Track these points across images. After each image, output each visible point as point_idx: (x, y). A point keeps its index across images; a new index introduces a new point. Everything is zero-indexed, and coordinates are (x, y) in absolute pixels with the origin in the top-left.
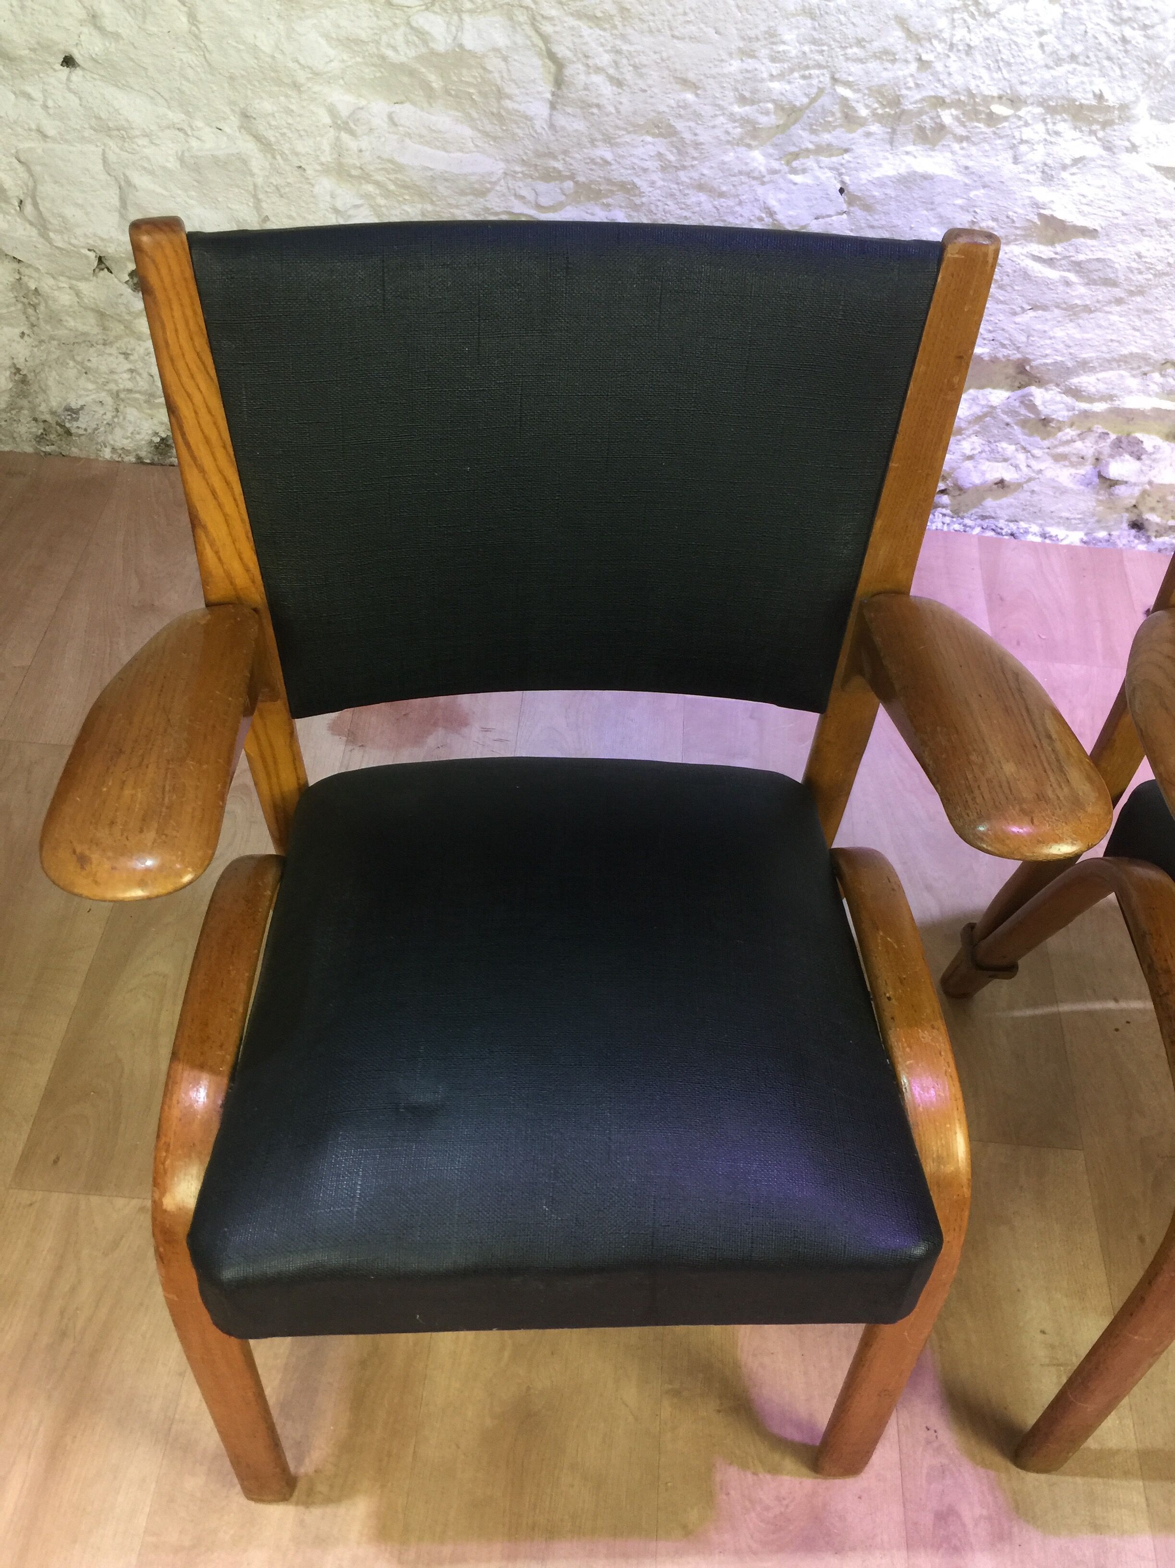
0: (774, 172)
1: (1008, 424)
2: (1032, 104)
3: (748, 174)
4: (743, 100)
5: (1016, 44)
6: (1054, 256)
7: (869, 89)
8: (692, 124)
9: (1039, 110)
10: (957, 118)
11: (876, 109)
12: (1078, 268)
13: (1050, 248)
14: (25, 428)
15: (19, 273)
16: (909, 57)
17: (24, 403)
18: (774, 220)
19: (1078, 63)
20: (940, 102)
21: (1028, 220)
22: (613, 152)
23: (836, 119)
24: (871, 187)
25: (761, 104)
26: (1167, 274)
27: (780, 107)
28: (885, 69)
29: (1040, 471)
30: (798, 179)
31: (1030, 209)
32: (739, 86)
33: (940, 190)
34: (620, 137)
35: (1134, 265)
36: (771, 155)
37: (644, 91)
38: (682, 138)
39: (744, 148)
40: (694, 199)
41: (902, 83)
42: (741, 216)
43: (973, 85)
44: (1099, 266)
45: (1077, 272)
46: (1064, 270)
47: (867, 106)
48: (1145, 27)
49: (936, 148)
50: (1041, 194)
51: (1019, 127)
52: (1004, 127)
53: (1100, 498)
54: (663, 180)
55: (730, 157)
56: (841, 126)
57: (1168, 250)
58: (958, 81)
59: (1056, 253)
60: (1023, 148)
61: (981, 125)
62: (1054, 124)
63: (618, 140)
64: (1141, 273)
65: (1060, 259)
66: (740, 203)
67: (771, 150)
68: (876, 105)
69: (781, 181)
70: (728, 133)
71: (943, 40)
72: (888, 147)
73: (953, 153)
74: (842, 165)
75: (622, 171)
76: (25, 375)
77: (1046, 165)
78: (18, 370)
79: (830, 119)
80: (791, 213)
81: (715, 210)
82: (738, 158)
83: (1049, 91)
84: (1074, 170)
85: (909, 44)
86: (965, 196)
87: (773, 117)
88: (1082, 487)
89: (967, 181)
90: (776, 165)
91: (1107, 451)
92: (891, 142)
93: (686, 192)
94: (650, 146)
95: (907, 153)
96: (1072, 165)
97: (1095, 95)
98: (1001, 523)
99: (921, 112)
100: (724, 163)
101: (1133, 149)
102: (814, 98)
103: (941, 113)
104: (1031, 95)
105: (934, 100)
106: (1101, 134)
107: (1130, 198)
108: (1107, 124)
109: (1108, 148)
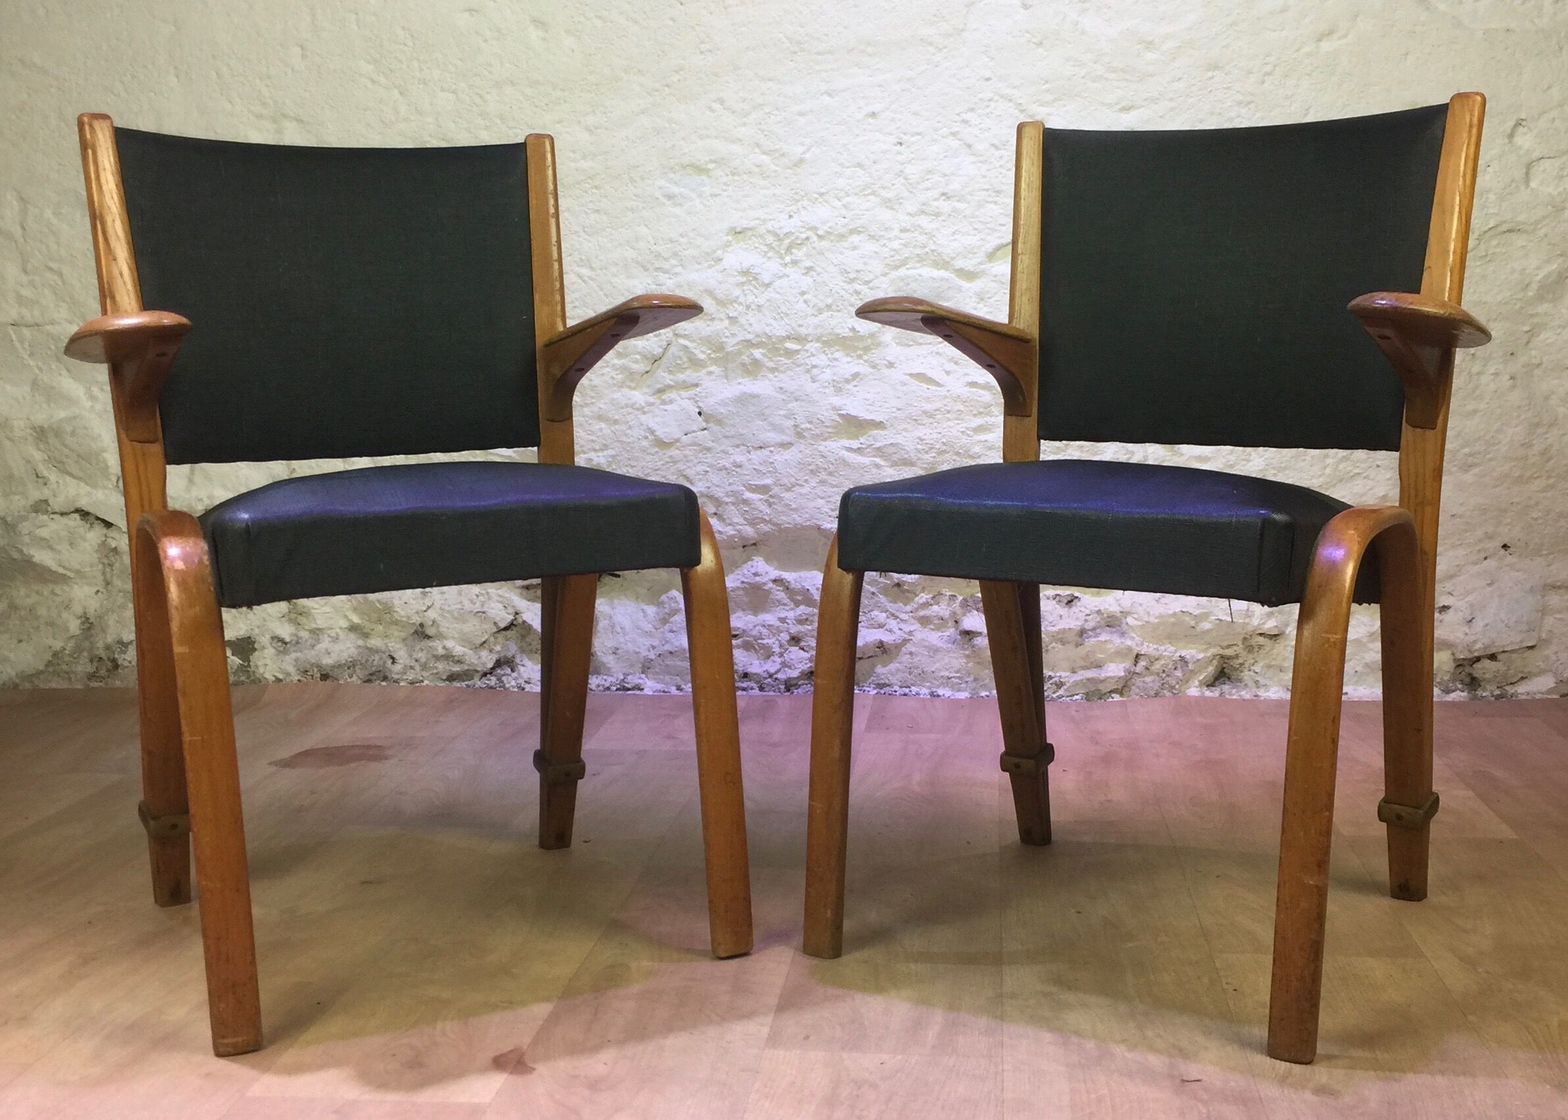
0: (650, 404)
1: (873, 593)
2: (812, 340)
3: (632, 406)
5: (788, 301)
6: (860, 446)
7: (700, 339)
9: (818, 345)
10: (764, 355)
11: (710, 354)
12: (881, 454)
13: (857, 441)
14: (84, 667)
15: (106, 536)
16: (722, 316)
17: (87, 644)
18: (655, 436)
19: (832, 311)
20: (749, 344)
21: (833, 420)
23: (684, 363)
24: (719, 407)
26: (945, 452)
27: (645, 357)
28: (708, 326)
29: (910, 633)
30: (668, 407)
31: (832, 412)
33: (766, 405)
35: (920, 447)
36: (646, 393)
39: (627, 389)
40: (597, 427)
41: (721, 335)
42: (632, 436)
43: (767, 330)
44: (893, 449)
45: (881, 457)
46: (871, 457)
47: (705, 353)
48: (867, 283)
49: (758, 377)
50: (836, 401)
51: (808, 357)
52: (798, 358)
53: (967, 652)
55: (617, 395)
56: (689, 367)
57: (940, 433)
58: (757, 328)
59: (861, 444)
60: (815, 371)
61: (783, 359)
62: (832, 354)
64: (927, 452)
65: (866, 448)
66: (630, 428)
67: (646, 390)
68: (709, 352)
69: (656, 410)
70: (612, 378)
71: (740, 304)
72: (725, 381)
73: (770, 380)
74: (696, 395)
76: (92, 623)
77: (834, 381)
78: (88, 619)
79: (679, 362)
80: (665, 429)
82: (623, 396)
83: (819, 331)
84: (855, 383)
85: (719, 308)
86: (785, 408)
88: (950, 645)
89: (784, 397)
90: (651, 399)
91: (959, 611)
92: (727, 377)
95: (739, 383)
96: (854, 379)
97: (850, 329)
98: (896, 688)
99: (740, 353)
100: (613, 399)
101: (891, 365)
102: (665, 349)
103: (753, 351)
104: (809, 335)
105: (745, 343)
106: (865, 357)
107: (898, 398)
108: (867, 349)
109: (874, 367)
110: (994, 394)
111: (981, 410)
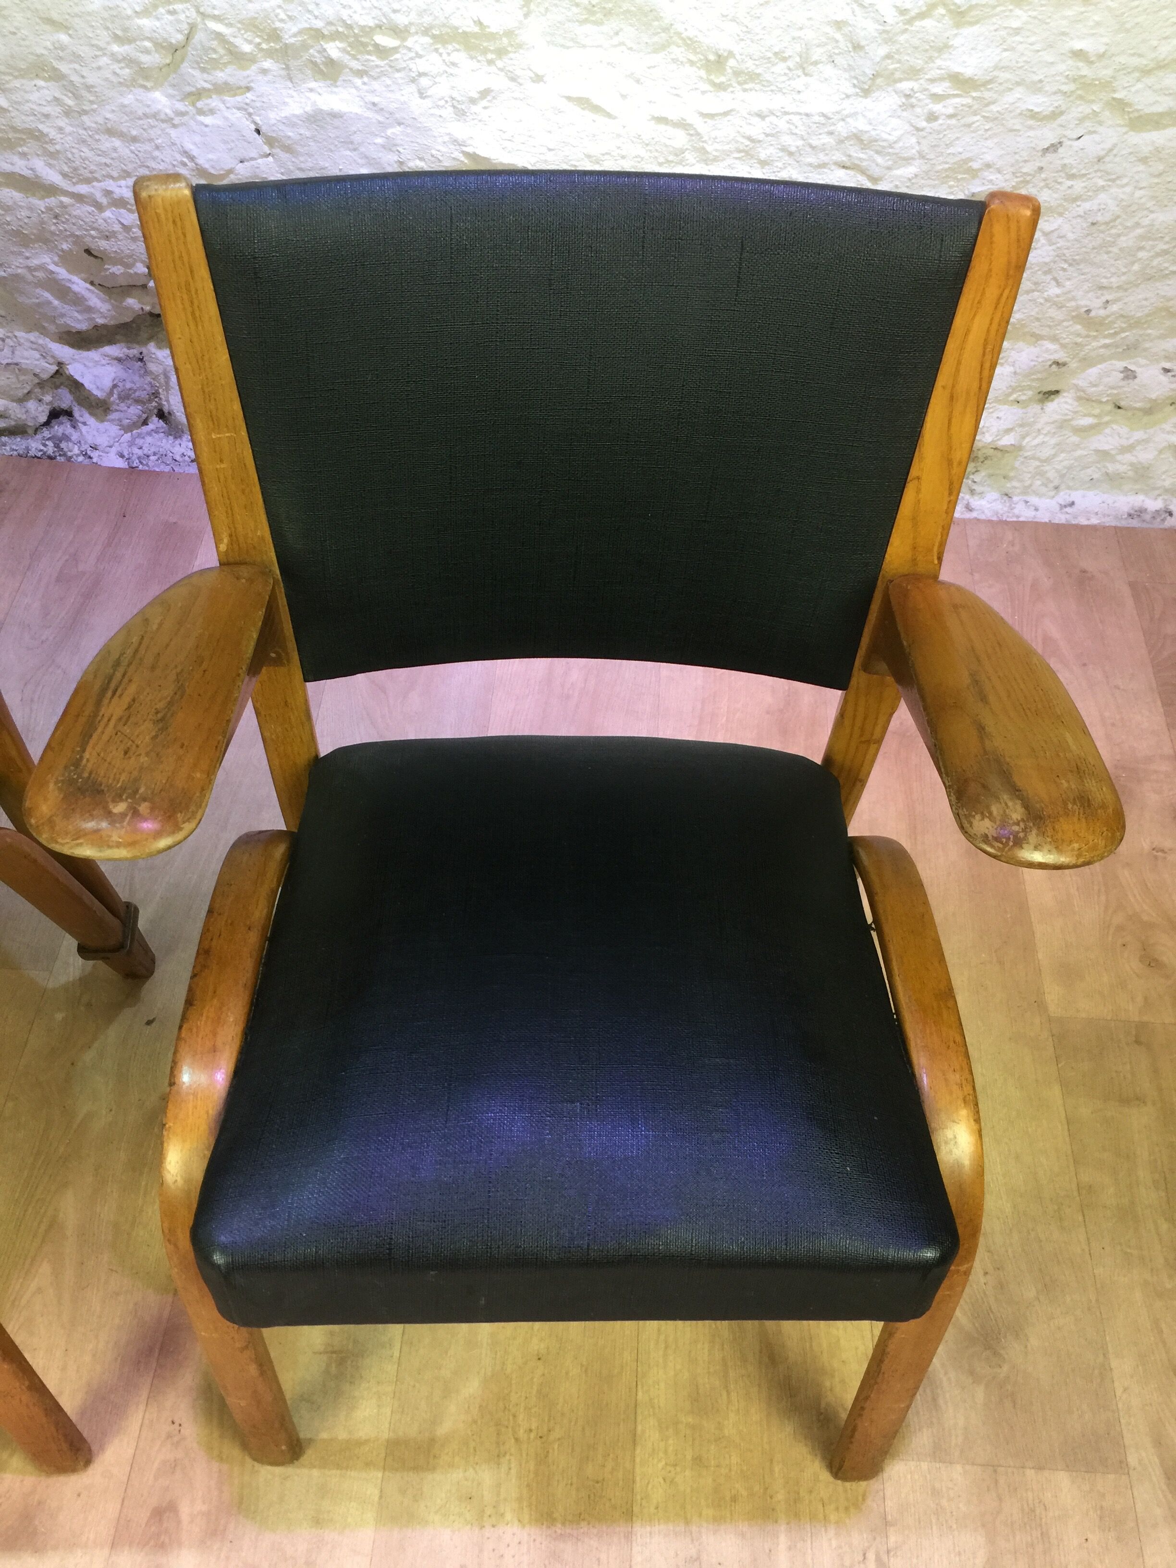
0: (182, 114)
2: (417, 33)
3: (155, 116)
4: (117, 39)
7: (241, 22)
8: (77, 67)
9: (427, 40)
10: (344, 51)
11: (259, 44)
18: (196, 164)
20: (318, 35)
21: (454, 159)
22: (7, 99)
23: (221, 57)
24: (282, 127)
25: (138, 43)
30: (208, 120)
31: (452, 147)
32: (109, 24)
33: (354, 129)
34: (8, 82)
36: (173, 96)
37: (14, 34)
38: (71, 81)
39: (141, 90)
40: (108, 145)
41: (272, 15)
42: (163, 161)
43: (345, 14)
47: (250, 42)
49: (338, 83)
50: (459, 130)
51: (411, 59)
52: (397, 60)
54: (71, 125)
55: (129, 99)
56: (229, 63)
58: (329, 11)
60: (424, 82)
61: (373, 58)
62: (449, 54)
63: (7, 86)
66: (157, 147)
67: (171, 91)
68: (258, 40)
69: (192, 123)
70: (115, 73)
72: (289, 84)
73: (356, 88)
74: (248, 104)
75: (23, 117)
77: (453, 99)
79: (214, 56)
80: (210, 156)
81: (132, 155)
82: (137, 100)
83: (427, 20)
84: (484, 103)
86: (383, 134)
87: (157, 56)
89: (381, 119)
90: (180, 106)
92: (291, 79)
93: (97, 137)
94: (46, 92)
95: (311, 90)
96: (483, 98)
97: (474, 21)
99: (305, 47)
100: (125, 106)
101: (538, 79)
102: (189, 34)
103: (325, 46)
104: (411, 24)
105: (312, 32)
106: (499, 63)
107: (550, 132)
108: (501, 52)
109: (513, 79)
110: (691, 135)
111: (671, 158)
